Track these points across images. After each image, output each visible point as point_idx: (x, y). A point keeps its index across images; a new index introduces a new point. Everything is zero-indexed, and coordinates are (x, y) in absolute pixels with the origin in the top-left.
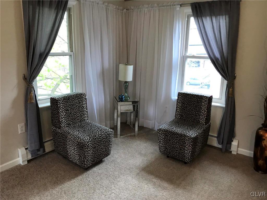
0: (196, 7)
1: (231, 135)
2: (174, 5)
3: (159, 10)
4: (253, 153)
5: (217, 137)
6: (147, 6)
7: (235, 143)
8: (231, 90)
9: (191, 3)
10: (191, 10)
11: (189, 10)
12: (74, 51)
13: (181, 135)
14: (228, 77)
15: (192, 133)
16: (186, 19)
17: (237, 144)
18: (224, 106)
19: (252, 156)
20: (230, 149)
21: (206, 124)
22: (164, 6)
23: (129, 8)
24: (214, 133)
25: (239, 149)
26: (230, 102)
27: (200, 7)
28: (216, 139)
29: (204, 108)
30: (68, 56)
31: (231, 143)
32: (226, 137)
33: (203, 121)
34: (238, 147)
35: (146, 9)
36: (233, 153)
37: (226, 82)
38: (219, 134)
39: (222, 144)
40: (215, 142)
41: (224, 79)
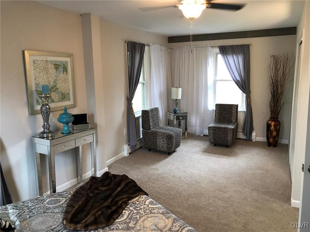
0: (222, 48)
1: (251, 129)
2: (207, 47)
3: (196, 50)
4: (266, 138)
5: (242, 132)
6: (187, 47)
7: (254, 134)
8: (249, 100)
9: (219, 46)
10: (219, 50)
11: (217, 50)
12: (145, 80)
13: (225, 128)
14: (246, 92)
15: (231, 127)
16: (215, 56)
17: (255, 134)
18: (246, 110)
19: (266, 141)
20: (251, 138)
21: (236, 122)
22: (199, 47)
23: (172, 48)
24: (240, 130)
25: (257, 138)
26: (249, 108)
27: (225, 48)
28: (241, 133)
29: (234, 112)
30: (141, 84)
31: (252, 135)
32: (248, 130)
33: (234, 120)
34: (256, 137)
35: (186, 49)
36: (253, 141)
37: (245, 95)
38: (244, 129)
39: (246, 136)
40: (241, 136)
41: (244, 93)
